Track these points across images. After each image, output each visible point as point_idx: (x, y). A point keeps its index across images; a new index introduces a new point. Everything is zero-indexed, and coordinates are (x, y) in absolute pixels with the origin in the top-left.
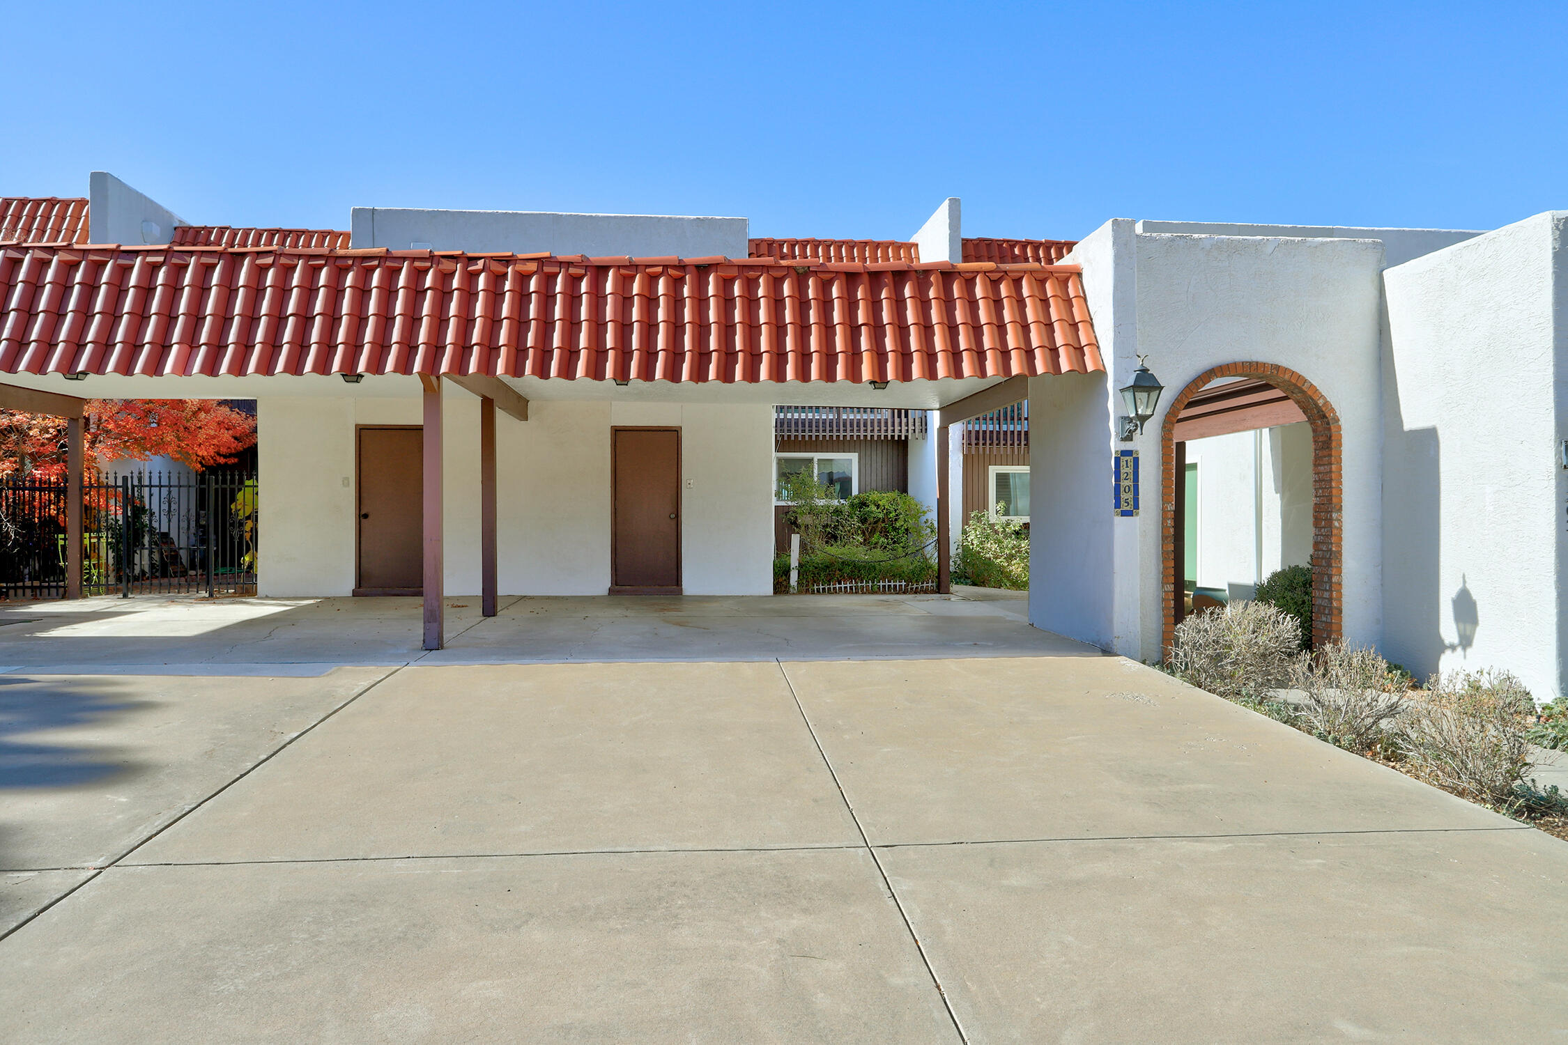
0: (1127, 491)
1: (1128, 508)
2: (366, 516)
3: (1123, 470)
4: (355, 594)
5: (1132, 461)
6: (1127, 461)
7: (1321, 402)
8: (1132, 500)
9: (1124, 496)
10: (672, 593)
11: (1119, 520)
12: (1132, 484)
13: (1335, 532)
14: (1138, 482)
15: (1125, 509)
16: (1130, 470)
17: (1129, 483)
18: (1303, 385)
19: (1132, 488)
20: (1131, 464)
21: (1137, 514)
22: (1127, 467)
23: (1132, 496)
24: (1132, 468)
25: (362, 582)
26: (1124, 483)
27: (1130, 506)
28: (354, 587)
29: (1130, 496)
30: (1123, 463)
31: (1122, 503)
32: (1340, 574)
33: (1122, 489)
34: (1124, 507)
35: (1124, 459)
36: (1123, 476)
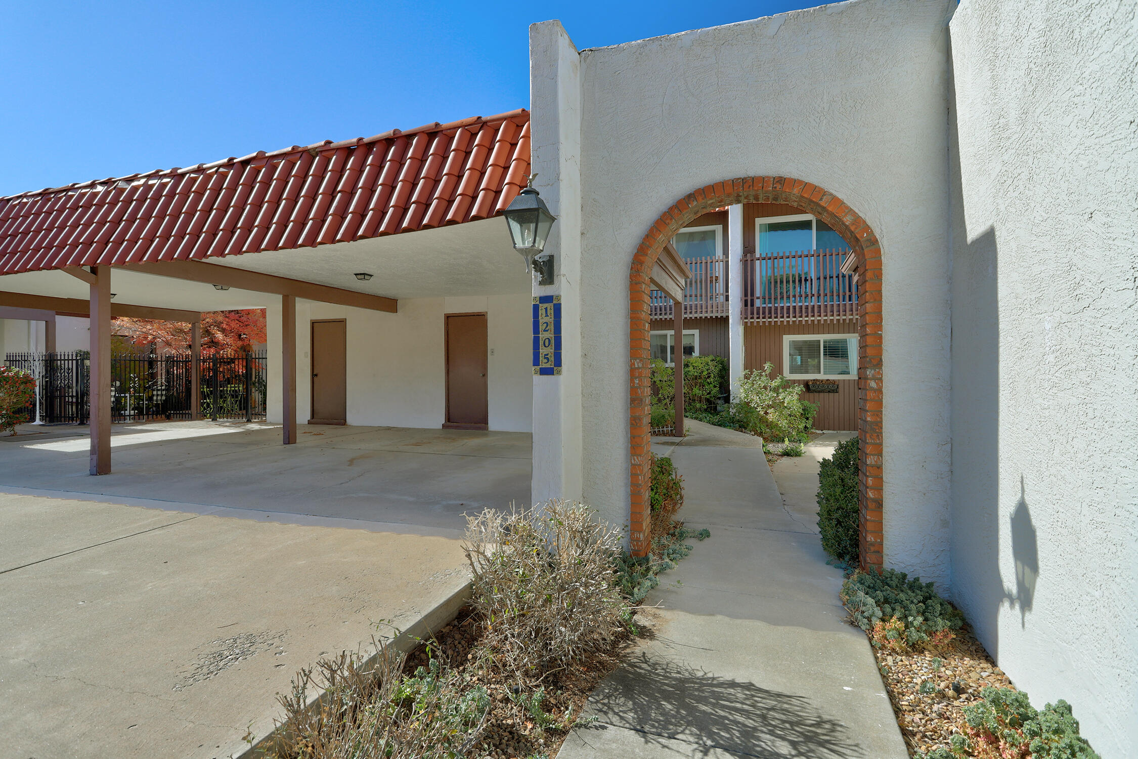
0: (547, 344)
1: (548, 366)
2: (316, 375)
3: (542, 319)
4: (309, 422)
5: (552, 308)
6: (546, 309)
7: (848, 220)
8: (553, 355)
9: (543, 351)
10: (480, 428)
11: (538, 379)
12: (553, 336)
13: (871, 395)
14: (561, 334)
15: (544, 366)
16: (551, 319)
17: (550, 335)
18: (821, 199)
19: (553, 341)
20: (551, 312)
21: (559, 373)
22: (547, 316)
23: (552, 351)
24: (553, 317)
25: (315, 416)
26: (543, 336)
27: (550, 363)
28: (309, 419)
29: (550, 350)
30: (542, 312)
31: (541, 359)
32: (880, 454)
33: (541, 343)
34: (544, 364)
35: (542, 306)
36: (542, 327)
